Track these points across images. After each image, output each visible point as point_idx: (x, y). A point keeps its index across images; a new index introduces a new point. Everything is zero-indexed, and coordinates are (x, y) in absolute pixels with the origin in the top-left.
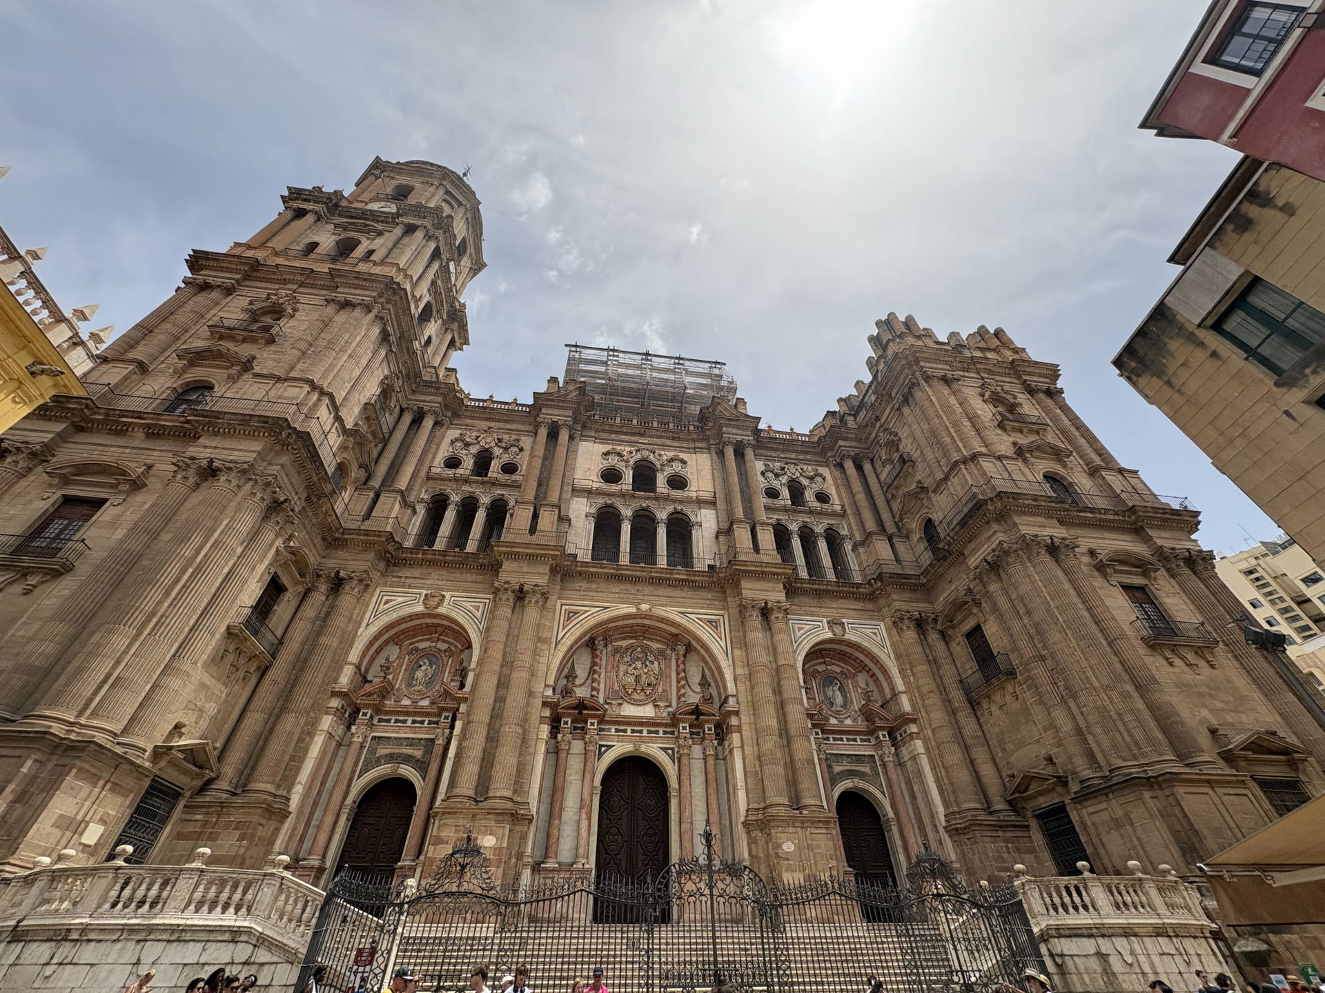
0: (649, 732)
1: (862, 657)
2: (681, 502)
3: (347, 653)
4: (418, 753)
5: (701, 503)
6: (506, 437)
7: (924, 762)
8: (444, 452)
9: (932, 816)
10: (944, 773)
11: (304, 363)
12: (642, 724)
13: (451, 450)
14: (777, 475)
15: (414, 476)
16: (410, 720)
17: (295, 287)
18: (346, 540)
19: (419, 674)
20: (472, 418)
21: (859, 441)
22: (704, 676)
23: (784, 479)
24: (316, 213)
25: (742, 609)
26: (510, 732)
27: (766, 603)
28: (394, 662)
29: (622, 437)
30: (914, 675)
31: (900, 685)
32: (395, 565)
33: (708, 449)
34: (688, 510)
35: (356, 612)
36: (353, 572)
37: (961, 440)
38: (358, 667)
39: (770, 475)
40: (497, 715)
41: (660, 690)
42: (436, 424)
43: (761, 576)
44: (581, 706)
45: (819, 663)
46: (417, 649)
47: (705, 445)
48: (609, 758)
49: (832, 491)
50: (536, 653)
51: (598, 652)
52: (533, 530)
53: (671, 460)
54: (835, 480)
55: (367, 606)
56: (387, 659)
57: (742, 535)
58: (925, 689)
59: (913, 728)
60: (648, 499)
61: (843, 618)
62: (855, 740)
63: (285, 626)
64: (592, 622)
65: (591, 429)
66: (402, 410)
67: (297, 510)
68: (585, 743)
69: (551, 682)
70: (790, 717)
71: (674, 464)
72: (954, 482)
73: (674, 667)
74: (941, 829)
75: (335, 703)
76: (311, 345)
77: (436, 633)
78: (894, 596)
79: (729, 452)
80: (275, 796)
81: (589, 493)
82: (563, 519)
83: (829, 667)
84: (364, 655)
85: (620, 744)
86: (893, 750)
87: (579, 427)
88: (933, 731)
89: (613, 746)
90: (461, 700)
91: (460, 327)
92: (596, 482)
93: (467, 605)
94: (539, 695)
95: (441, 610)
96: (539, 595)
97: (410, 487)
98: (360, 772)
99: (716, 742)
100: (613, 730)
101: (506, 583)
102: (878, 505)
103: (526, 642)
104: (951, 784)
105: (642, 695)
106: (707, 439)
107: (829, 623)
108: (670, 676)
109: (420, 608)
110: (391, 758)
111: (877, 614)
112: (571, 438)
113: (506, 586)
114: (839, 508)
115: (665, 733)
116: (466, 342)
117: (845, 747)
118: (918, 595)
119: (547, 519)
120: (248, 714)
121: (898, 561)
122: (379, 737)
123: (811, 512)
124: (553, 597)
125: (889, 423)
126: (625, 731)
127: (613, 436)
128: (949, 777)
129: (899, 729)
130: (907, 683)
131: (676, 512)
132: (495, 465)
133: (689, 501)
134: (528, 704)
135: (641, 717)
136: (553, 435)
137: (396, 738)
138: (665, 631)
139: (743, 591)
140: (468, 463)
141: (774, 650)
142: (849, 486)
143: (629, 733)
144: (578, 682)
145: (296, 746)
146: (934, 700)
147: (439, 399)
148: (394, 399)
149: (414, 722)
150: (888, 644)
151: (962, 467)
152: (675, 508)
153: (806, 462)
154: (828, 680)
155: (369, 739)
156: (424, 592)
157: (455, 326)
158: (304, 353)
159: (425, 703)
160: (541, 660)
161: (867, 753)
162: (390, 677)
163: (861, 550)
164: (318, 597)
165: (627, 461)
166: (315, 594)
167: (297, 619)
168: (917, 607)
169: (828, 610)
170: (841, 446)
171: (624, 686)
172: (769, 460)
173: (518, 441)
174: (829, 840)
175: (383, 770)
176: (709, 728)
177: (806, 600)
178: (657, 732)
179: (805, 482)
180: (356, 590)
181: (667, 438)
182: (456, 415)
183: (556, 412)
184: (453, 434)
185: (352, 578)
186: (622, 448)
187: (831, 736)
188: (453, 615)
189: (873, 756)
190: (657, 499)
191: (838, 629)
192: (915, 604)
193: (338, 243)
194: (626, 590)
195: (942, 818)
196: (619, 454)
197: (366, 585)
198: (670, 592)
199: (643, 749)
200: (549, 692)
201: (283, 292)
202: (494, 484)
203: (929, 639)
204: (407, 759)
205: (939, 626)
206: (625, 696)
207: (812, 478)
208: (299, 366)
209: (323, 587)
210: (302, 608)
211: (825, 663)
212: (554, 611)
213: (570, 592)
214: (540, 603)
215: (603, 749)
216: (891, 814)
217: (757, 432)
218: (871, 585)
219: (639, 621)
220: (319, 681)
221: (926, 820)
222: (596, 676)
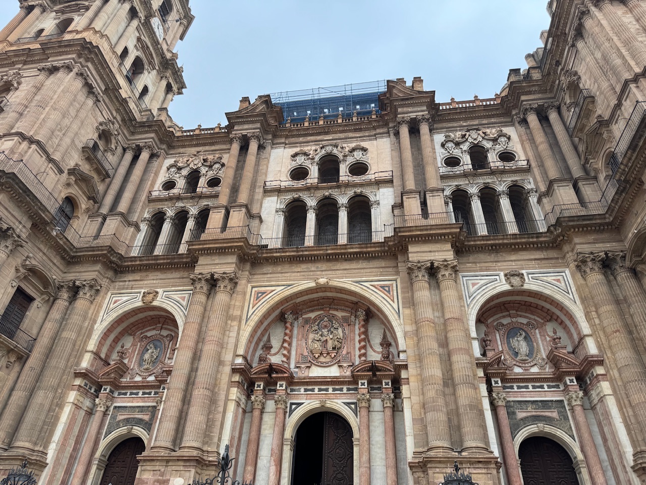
0: (334, 390)
1: (548, 306)
2: (361, 185)
3: (86, 343)
4: (146, 418)
5: (379, 183)
6: (210, 157)
7: (612, 404)
8: (162, 177)
9: (621, 456)
10: (631, 413)
11: (21, 122)
12: (327, 383)
13: (167, 176)
14: (457, 144)
15: (134, 201)
16: (141, 392)
17: (20, 66)
18: (80, 256)
19: (147, 356)
20: (184, 146)
21: (545, 92)
22: (385, 337)
23: (465, 147)
24: (41, 6)
25: (410, 270)
26: (199, 394)
27: (432, 264)
28: (129, 349)
29: (309, 138)
30: (599, 316)
31: (585, 328)
32: (121, 272)
33: (388, 132)
34: (367, 191)
35: (91, 312)
36: (85, 281)
37: (633, 57)
38: (96, 354)
39: (450, 145)
40: (190, 383)
41: (344, 352)
42: (153, 156)
43: (428, 237)
44: (271, 369)
45: (504, 317)
46: (146, 337)
47: (385, 130)
48: (298, 415)
49: (516, 147)
50: (224, 330)
51: (288, 325)
52: (224, 227)
53: (353, 150)
54: (520, 136)
55: (100, 306)
56: (122, 347)
57: (413, 205)
58: (609, 330)
59: (600, 370)
60: (331, 188)
61: (523, 269)
62: (542, 387)
63: (39, 326)
64: (277, 299)
65: (281, 137)
66: (124, 150)
67: (24, 236)
68: (276, 402)
69: (241, 351)
70: (456, 366)
71: (355, 153)
72: (628, 106)
73: (357, 332)
74: (629, 469)
75: (78, 382)
76: (27, 107)
77: (159, 323)
78: (577, 240)
79: (404, 131)
80: (34, 451)
81: (279, 191)
82: (253, 216)
83: (514, 320)
84: (101, 343)
85: (309, 401)
86: (581, 394)
87: (270, 137)
88: (619, 370)
89: (303, 403)
90: (169, 373)
91: (173, 74)
92: (286, 181)
93: (176, 297)
94: (228, 363)
95: (155, 303)
96: (227, 281)
97: (131, 209)
98: (106, 434)
99: (392, 396)
100: (302, 390)
101: (200, 274)
102: (564, 152)
103: (215, 321)
104: (638, 423)
105: (328, 359)
106: (386, 124)
107: (506, 275)
108: (354, 339)
109: (140, 304)
110: (127, 421)
111: (560, 261)
112: (261, 147)
113: (200, 276)
114: (525, 163)
115: (349, 389)
116: (182, 86)
117: (531, 394)
118: (605, 236)
119: (237, 218)
120: (14, 393)
121: (582, 202)
122: (119, 407)
123: (493, 173)
124: (242, 282)
125: (569, 64)
126: (313, 390)
127: (301, 139)
128: (635, 415)
129: (587, 373)
130: (592, 326)
131: (357, 196)
132: (202, 182)
133: (370, 184)
134: (218, 371)
135: (325, 377)
136: (244, 148)
137: (130, 407)
138: (347, 300)
139: (410, 255)
140: (181, 183)
141: (440, 306)
142: (532, 140)
143: (316, 391)
144: (273, 351)
145: (47, 415)
146: (620, 339)
147: (153, 135)
148: (113, 141)
149: (144, 393)
150: (574, 289)
151: (632, 86)
152: (355, 192)
153: (489, 125)
154: (512, 332)
155: (112, 408)
156: (143, 291)
157: (169, 73)
158: (21, 114)
159: (152, 378)
160: (231, 334)
161: (554, 399)
162: (126, 361)
163: (545, 200)
164: (61, 304)
165: (313, 159)
166: (58, 301)
167: (46, 321)
168: (602, 247)
169: (505, 264)
170: (523, 101)
171: (311, 352)
172: (451, 131)
173: (221, 158)
174: (490, 479)
175: (122, 430)
176: (386, 384)
177: (482, 256)
178: (341, 390)
179: (488, 145)
180: (88, 295)
181: (350, 131)
182: (171, 147)
183: (246, 126)
184: (170, 161)
185: (84, 285)
186: (309, 148)
187: (515, 385)
188: (164, 306)
189: (562, 401)
190: (339, 187)
191: (516, 281)
192: (601, 245)
193: (58, 25)
194: (307, 268)
195: (632, 458)
196: (305, 154)
197: (95, 289)
198: (346, 265)
199: (328, 405)
200: (239, 361)
201: (11, 72)
202: (201, 197)
203: (619, 278)
204: (139, 422)
205: (628, 263)
206: (312, 360)
207: (495, 140)
208: (17, 126)
209: (65, 295)
210: (50, 312)
211: (509, 316)
212: (245, 294)
213: (259, 276)
214: (229, 287)
215: (294, 407)
216: (580, 456)
217: (433, 106)
218: (552, 232)
219: (321, 294)
220: (62, 364)
221: (617, 461)
222: (286, 345)
